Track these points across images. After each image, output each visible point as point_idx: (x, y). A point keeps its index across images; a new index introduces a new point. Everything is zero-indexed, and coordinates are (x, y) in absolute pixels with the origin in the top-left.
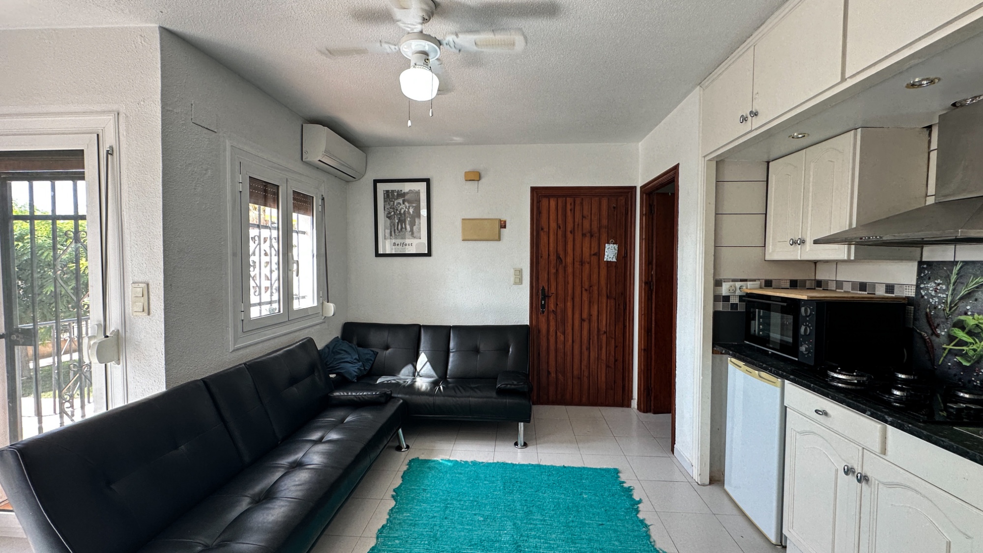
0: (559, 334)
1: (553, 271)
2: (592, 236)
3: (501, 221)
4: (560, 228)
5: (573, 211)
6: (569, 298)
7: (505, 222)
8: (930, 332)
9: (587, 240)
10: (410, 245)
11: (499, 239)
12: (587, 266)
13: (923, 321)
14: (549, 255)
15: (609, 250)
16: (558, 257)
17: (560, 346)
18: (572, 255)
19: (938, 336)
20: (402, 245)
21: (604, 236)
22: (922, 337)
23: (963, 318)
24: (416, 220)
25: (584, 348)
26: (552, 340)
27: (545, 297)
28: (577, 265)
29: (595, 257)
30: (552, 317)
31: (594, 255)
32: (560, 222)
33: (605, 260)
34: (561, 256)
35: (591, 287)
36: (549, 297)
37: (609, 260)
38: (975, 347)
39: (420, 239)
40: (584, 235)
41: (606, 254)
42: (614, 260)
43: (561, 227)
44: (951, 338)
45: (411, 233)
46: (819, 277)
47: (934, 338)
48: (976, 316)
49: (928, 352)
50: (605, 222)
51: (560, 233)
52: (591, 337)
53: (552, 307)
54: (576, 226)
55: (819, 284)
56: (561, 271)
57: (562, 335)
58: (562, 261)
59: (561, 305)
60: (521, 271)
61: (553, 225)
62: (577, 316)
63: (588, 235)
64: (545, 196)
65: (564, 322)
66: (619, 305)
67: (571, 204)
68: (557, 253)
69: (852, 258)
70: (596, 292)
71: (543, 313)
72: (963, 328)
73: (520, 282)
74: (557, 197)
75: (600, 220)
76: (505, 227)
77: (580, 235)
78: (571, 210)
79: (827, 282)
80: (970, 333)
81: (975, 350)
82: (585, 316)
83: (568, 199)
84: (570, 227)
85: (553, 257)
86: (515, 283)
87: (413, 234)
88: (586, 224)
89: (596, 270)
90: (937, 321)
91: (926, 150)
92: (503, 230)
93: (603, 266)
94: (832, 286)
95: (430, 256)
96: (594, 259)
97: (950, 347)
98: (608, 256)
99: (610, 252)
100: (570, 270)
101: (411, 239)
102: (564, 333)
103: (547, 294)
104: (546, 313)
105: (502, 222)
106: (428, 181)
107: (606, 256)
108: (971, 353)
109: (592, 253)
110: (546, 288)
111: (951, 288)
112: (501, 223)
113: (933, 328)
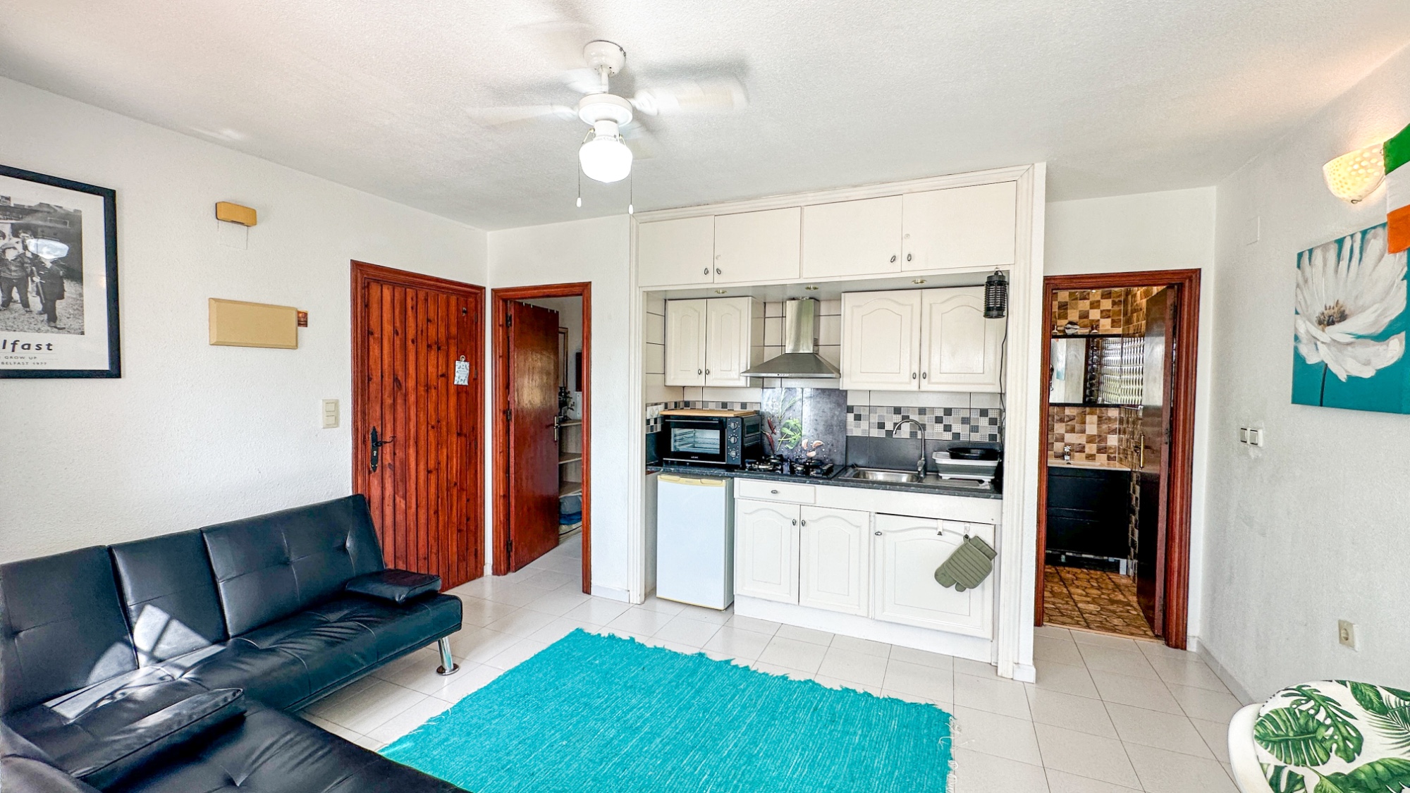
0: (398, 499)
1: (388, 401)
2: (439, 349)
3: (299, 312)
4: (397, 334)
5: (414, 310)
6: (412, 442)
7: (306, 314)
8: (771, 432)
9: (433, 354)
10: (44, 347)
11: (296, 347)
12: (433, 392)
13: (767, 426)
14: (382, 376)
15: (461, 369)
16: (396, 380)
17: (400, 517)
18: (414, 376)
19: (775, 434)
20: (9, 347)
21: (453, 349)
22: (767, 436)
23: (788, 421)
24: (65, 285)
25: (432, 512)
26: (388, 510)
27: (378, 443)
28: (421, 389)
29: (443, 378)
30: (388, 473)
31: (443, 376)
32: (398, 324)
33: (455, 383)
34: (399, 378)
35: (438, 422)
36: (382, 443)
37: (460, 383)
38: (794, 437)
39: (83, 333)
40: (429, 346)
41: (457, 374)
42: (466, 383)
43: (400, 332)
44: (782, 434)
45: (45, 317)
46: (686, 399)
47: (773, 435)
48: (794, 419)
49: (770, 445)
50: (454, 330)
51: (398, 342)
52: (440, 495)
53: (388, 459)
54: (419, 332)
55: (687, 404)
56: (400, 401)
57: (402, 500)
58: (400, 384)
59: (400, 454)
60: (336, 403)
61: (388, 328)
62: (422, 466)
63: (435, 347)
64: (377, 281)
65: (405, 481)
66: (470, 444)
67: (412, 299)
68: (394, 375)
69: (748, 386)
70: (444, 429)
71: (375, 471)
72: (788, 428)
73: (337, 423)
74: (394, 285)
75: (448, 327)
76: (306, 325)
77: (425, 344)
78: (412, 308)
79: (694, 402)
80: (792, 430)
81: (795, 439)
82: (432, 464)
83: (408, 290)
84: (411, 333)
85: (388, 380)
86: (328, 426)
87: (52, 318)
88: (432, 331)
89: (444, 399)
90: (775, 425)
91: (763, 316)
92: (300, 328)
93: (452, 390)
94: (699, 406)
95: (119, 376)
96: (442, 380)
97: (783, 439)
98: (459, 378)
99: (461, 373)
100: (412, 398)
101: (47, 331)
102: (405, 498)
103: (379, 440)
104: (378, 470)
105: (300, 315)
106: (110, 197)
107: (456, 378)
108: (793, 441)
109: (440, 373)
110: (379, 430)
111: (781, 403)
112: (298, 317)
113: (772, 428)
